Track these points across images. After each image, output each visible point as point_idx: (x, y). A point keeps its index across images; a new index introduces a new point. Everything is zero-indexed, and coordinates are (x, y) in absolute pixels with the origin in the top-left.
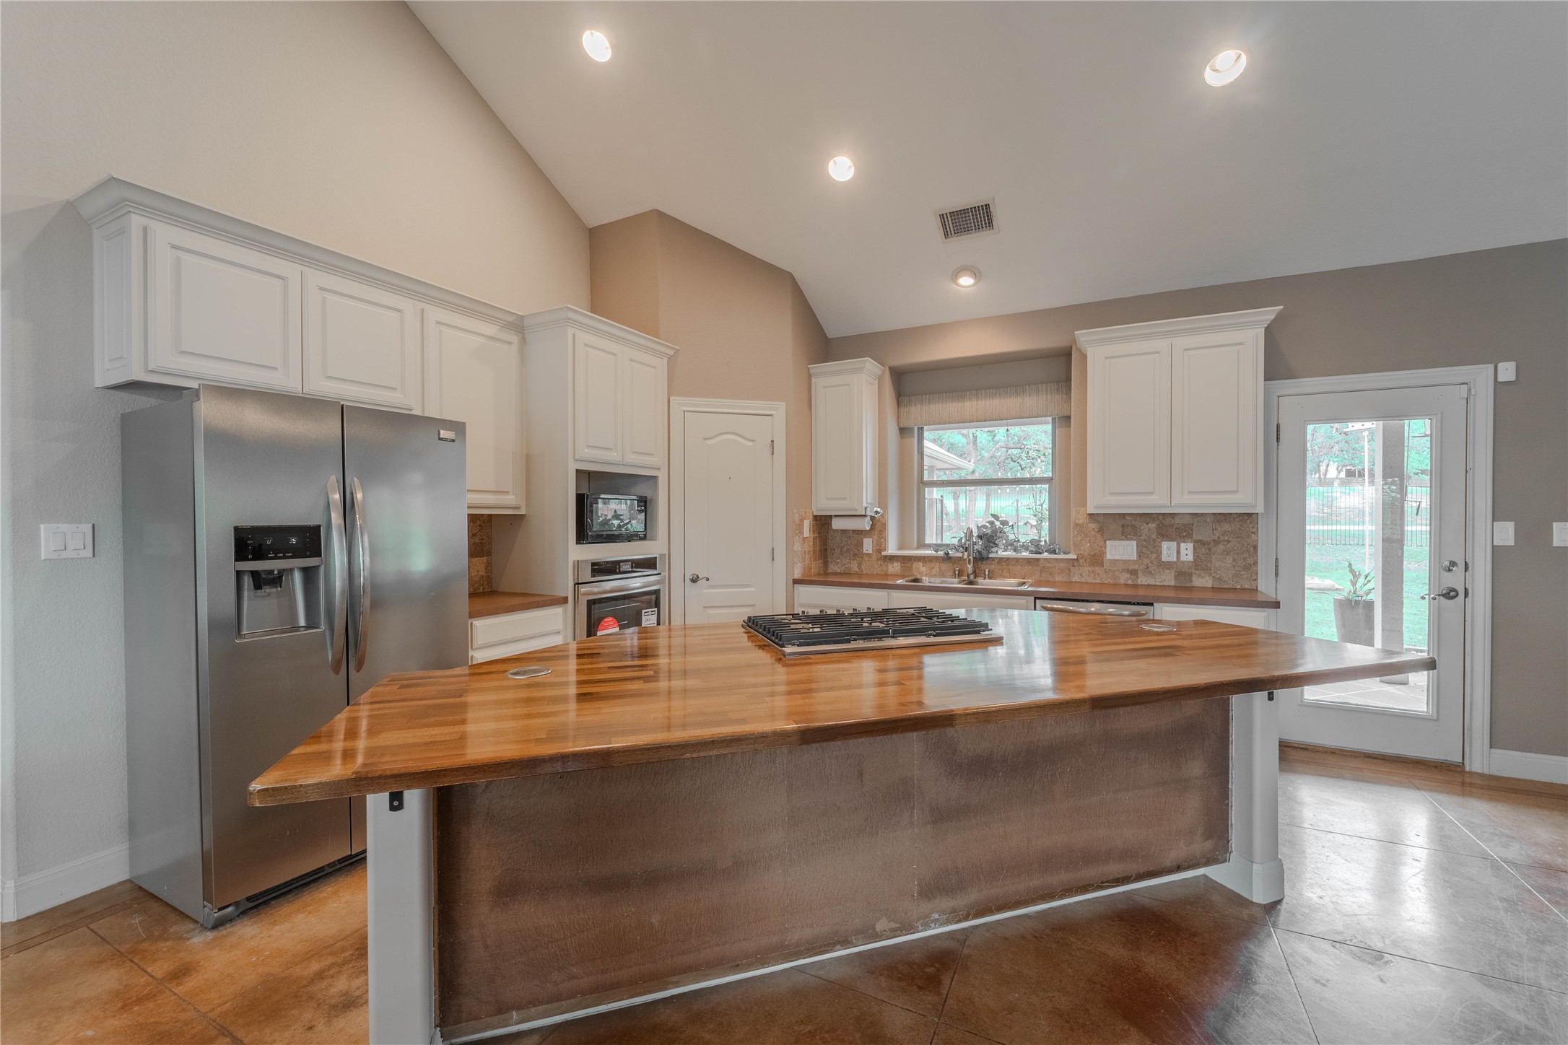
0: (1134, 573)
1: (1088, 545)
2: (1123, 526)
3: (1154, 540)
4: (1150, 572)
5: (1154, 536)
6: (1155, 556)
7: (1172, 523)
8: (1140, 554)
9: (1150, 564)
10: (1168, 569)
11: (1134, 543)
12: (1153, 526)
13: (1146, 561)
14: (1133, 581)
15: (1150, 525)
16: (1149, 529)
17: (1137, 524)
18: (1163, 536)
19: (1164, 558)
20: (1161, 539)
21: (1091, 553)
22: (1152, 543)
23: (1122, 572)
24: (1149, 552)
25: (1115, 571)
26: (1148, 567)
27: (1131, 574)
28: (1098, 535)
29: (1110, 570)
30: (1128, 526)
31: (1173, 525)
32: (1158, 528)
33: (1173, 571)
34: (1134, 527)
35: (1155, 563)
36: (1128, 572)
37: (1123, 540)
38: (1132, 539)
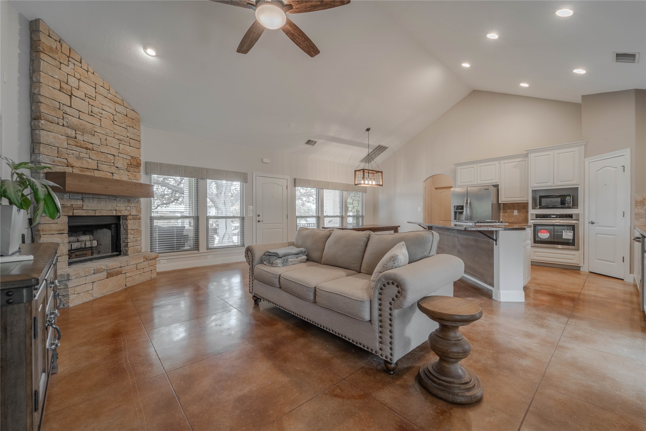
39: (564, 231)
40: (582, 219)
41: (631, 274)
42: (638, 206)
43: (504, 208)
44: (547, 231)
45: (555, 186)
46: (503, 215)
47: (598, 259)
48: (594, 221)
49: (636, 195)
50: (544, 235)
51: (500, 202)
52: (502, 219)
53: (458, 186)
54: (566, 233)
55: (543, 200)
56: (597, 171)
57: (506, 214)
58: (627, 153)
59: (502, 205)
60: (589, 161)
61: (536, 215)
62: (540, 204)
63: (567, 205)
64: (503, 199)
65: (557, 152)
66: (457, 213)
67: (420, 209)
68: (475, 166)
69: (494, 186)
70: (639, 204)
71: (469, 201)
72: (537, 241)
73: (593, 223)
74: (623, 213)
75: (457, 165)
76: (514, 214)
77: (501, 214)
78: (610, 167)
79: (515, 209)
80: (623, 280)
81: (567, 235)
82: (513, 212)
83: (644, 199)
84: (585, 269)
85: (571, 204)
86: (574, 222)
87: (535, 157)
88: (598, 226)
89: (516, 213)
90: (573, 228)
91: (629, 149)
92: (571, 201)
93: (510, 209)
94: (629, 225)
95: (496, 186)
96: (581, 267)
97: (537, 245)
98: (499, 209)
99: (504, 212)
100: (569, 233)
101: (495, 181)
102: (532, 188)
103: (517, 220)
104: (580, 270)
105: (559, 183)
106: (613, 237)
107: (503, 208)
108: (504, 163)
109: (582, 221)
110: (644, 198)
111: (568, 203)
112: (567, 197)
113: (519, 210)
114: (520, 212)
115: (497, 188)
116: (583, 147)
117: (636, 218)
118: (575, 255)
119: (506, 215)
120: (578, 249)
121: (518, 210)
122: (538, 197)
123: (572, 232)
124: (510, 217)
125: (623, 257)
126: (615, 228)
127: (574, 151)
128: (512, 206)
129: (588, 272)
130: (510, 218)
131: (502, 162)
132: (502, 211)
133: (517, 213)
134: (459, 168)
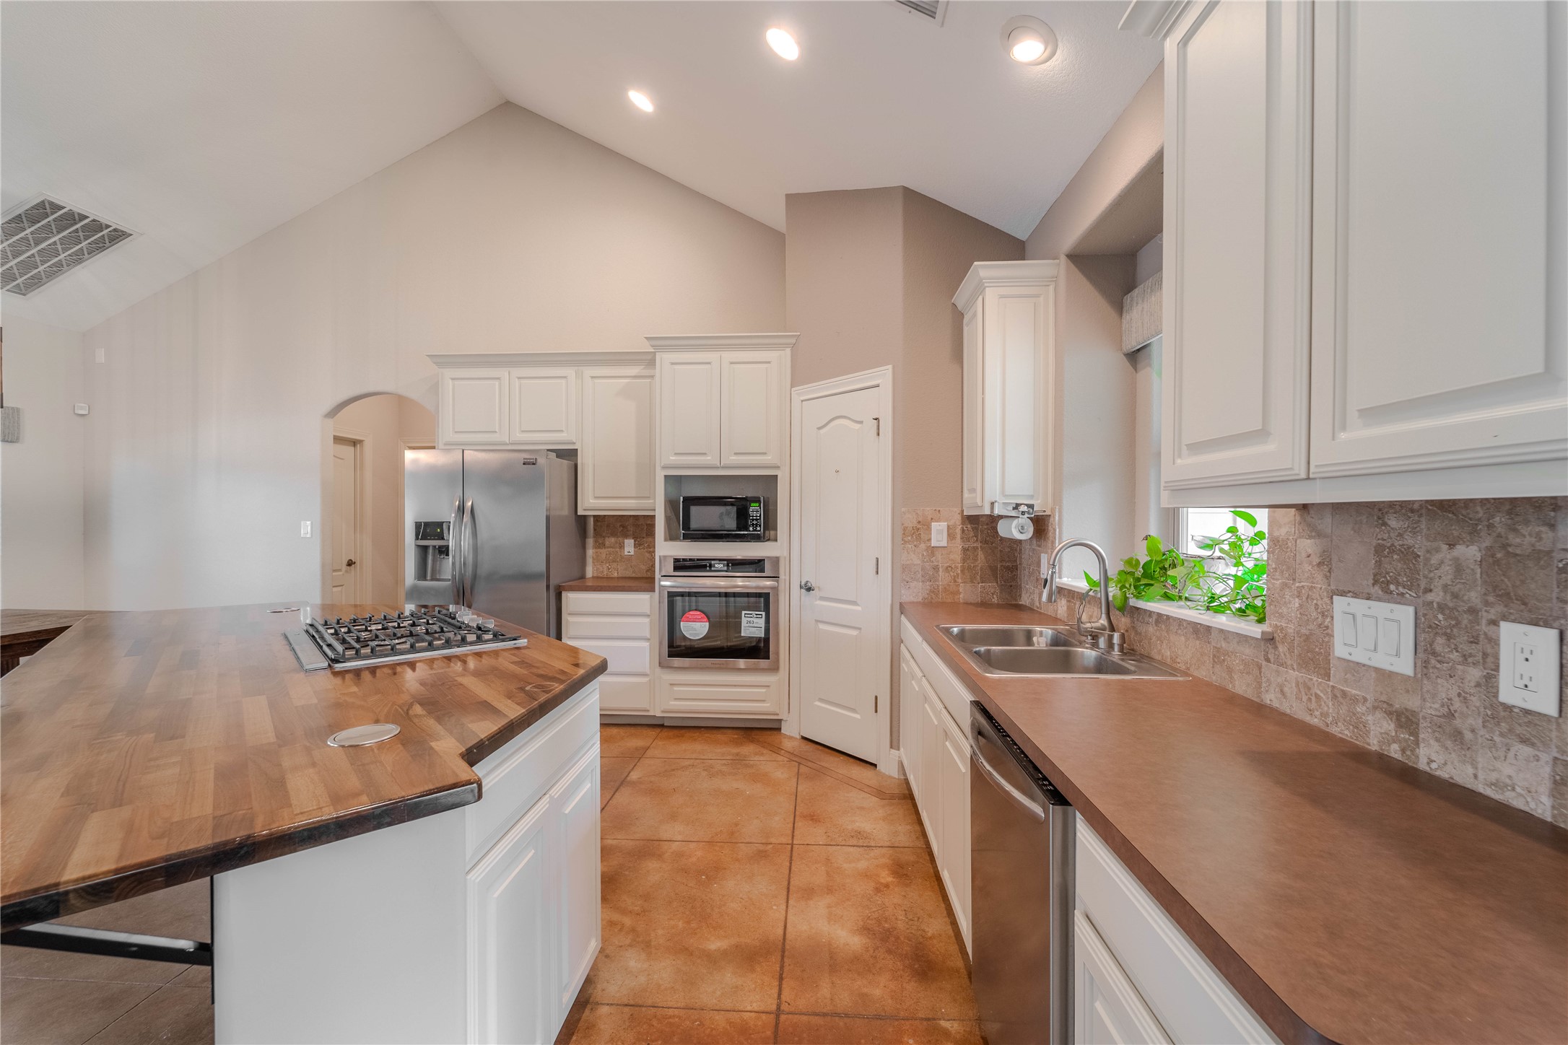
0: (1406, 721)
1: (1297, 602)
2: (1379, 550)
3: (1473, 611)
4: (1457, 735)
5: (1474, 597)
6: (1475, 674)
7: (1545, 545)
8: (1425, 652)
9: (1457, 704)
10: (1524, 741)
11: (1405, 614)
12: (1470, 553)
13: (1446, 689)
14: (1403, 751)
15: (1460, 550)
16: (1459, 568)
17: (1419, 543)
18: (1505, 597)
19: (1508, 693)
20: (1500, 608)
21: (1304, 631)
22: (1465, 620)
23: (1375, 708)
24: (1455, 656)
25: (1355, 700)
26: (1451, 715)
27: (1400, 725)
28: (1319, 577)
29: (1344, 694)
30: (1392, 550)
31: (1549, 553)
32: (1490, 562)
33: (1545, 757)
34: (1409, 555)
35: (1475, 701)
36: (1389, 713)
37: (1379, 599)
38: (1400, 599)
39: (743, 612)
40: (785, 575)
41: (893, 751)
42: (909, 542)
43: (597, 533)
44: (703, 615)
45: (723, 467)
46: (595, 557)
47: (821, 700)
48: (813, 583)
49: (903, 509)
50: (695, 629)
51: (580, 512)
52: (593, 568)
53: (445, 444)
54: (749, 619)
55: (694, 510)
56: (819, 428)
57: (604, 552)
58: (884, 376)
59: (592, 519)
60: (802, 398)
61: (676, 560)
62: (686, 525)
63: (751, 529)
64: (590, 503)
65: (729, 356)
66: (431, 551)
67: (306, 528)
68: (503, 373)
69: (561, 454)
70: (910, 538)
71: (470, 504)
72: (679, 649)
73: (809, 589)
74: (875, 560)
75: (443, 361)
76: (626, 553)
77: (590, 552)
78: (848, 421)
79: (626, 536)
80: (875, 765)
81: (751, 625)
82: (622, 546)
83: (919, 522)
84: (791, 729)
85: (760, 526)
86: (768, 583)
87: (672, 364)
88: (822, 598)
89: (629, 547)
90: (763, 601)
91: (890, 367)
92: (760, 519)
93: (614, 534)
94: (890, 602)
95: (569, 455)
96: (782, 722)
97: (677, 662)
98: (583, 534)
99: (599, 545)
100: (755, 620)
101: (565, 437)
102: (664, 468)
103: (634, 572)
104: (779, 729)
105: (734, 459)
106: (855, 633)
107: (595, 530)
108: (592, 377)
109: (785, 580)
110: (920, 519)
111: (755, 522)
112: (752, 505)
113: (637, 538)
114: (640, 545)
115: (573, 463)
116: (788, 351)
117: (904, 580)
118: (768, 686)
119: (604, 556)
120: (775, 669)
121: (635, 538)
122: (682, 498)
123: (764, 613)
124: (613, 561)
125: (876, 698)
126: (858, 605)
127: (769, 362)
128: (619, 524)
129: (798, 737)
130: (614, 565)
131: (590, 371)
132: (590, 541)
133: (633, 549)
134: (449, 373)
